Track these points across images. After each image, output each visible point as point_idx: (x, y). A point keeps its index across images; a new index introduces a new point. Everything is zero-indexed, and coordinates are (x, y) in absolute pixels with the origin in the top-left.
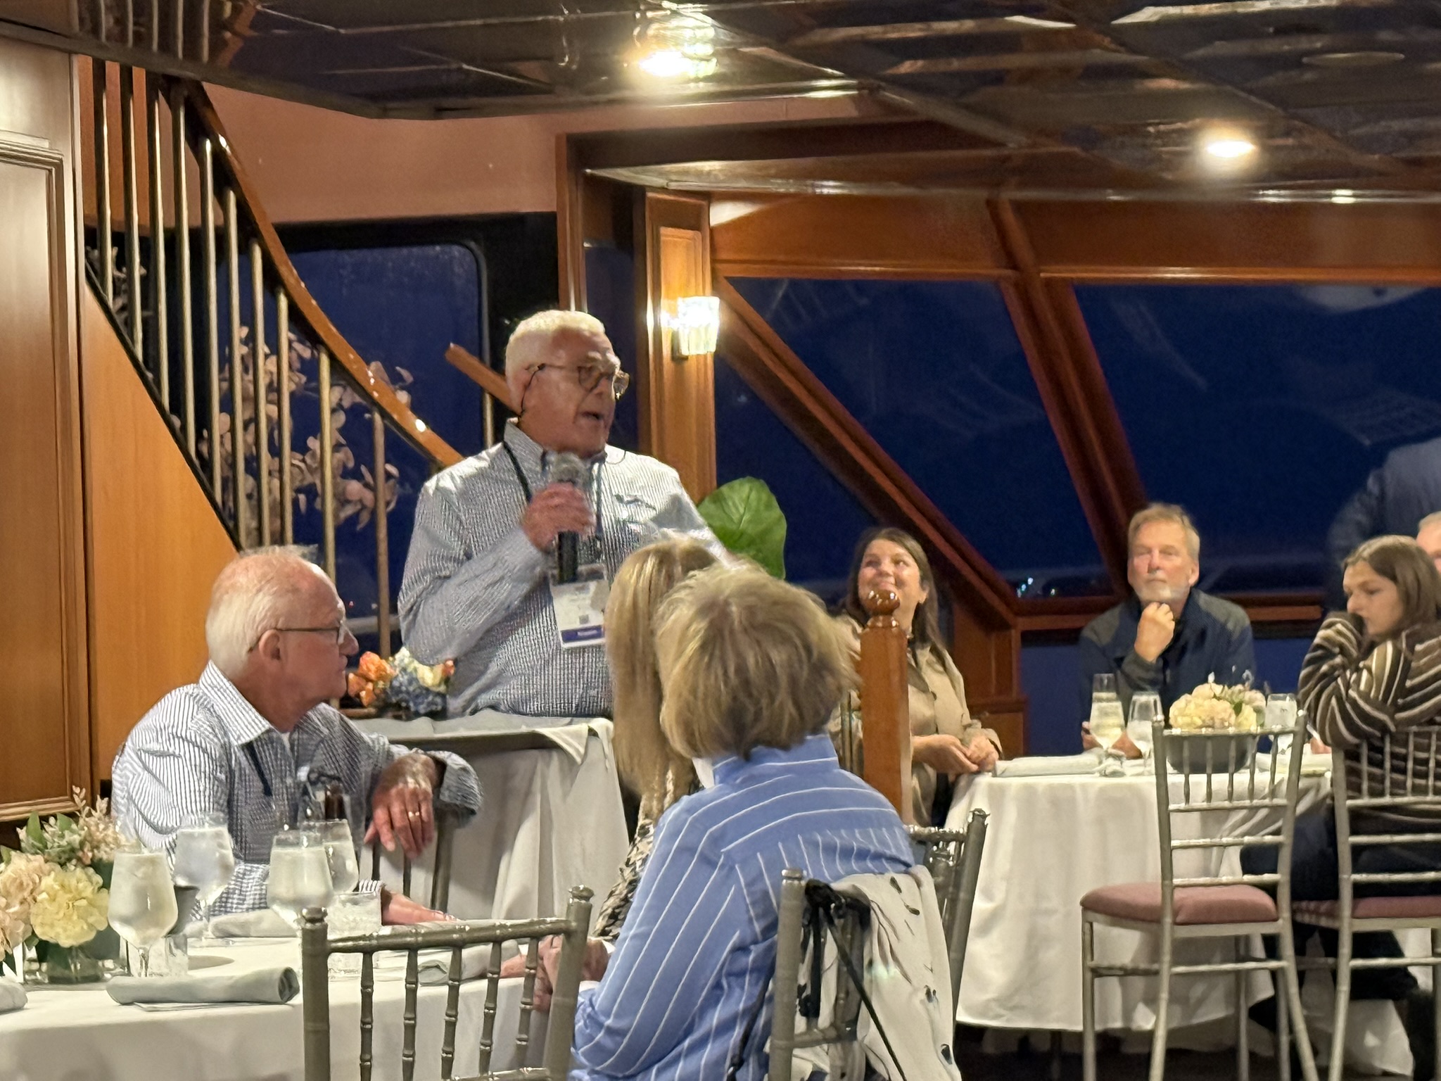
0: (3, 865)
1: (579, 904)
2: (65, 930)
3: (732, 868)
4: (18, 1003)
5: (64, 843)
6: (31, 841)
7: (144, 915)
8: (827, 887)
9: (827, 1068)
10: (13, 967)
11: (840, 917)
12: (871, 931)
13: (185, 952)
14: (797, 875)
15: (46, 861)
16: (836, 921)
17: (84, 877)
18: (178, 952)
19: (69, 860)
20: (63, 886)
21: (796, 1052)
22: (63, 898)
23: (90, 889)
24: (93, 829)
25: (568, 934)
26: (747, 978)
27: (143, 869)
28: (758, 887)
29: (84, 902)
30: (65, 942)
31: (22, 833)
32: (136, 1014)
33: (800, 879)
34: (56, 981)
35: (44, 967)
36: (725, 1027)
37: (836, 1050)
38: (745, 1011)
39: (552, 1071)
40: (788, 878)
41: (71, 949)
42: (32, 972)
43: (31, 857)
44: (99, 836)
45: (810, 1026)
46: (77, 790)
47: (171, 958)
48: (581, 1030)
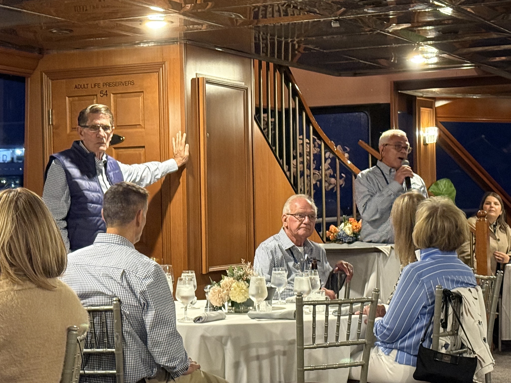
0: (222, 280)
1: (375, 294)
2: (238, 298)
3: (423, 284)
4: (224, 317)
5: (239, 274)
6: (230, 273)
7: (258, 294)
8: (450, 291)
9: (449, 343)
10: (224, 308)
11: (453, 300)
12: (462, 304)
13: (271, 306)
14: (441, 287)
15: (234, 279)
16: (452, 301)
17: (244, 284)
18: (269, 305)
19: (240, 279)
20: (238, 286)
21: (440, 338)
22: (238, 289)
23: (245, 287)
24: (246, 270)
25: (372, 302)
26: (426, 315)
27: (258, 282)
28: (430, 290)
29: (244, 291)
30: (239, 302)
31: (228, 271)
32: (255, 321)
33: (441, 288)
34: (236, 312)
35: (233, 308)
36: (420, 330)
37: (452, 338)
38: (426, 325)
39: (367, 340)
40: (438, 288)
41: (240, 303)
42: (230, 310)
43: (229, 278)
44: (248, 272)
45: (444, 331)
46: (242, 260)
47: (267, 307)
48: (378, 330)
